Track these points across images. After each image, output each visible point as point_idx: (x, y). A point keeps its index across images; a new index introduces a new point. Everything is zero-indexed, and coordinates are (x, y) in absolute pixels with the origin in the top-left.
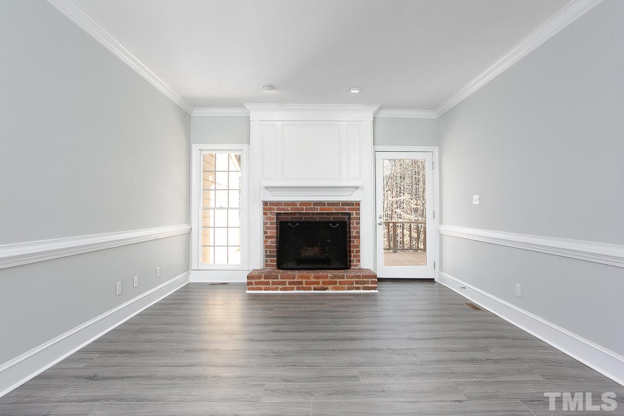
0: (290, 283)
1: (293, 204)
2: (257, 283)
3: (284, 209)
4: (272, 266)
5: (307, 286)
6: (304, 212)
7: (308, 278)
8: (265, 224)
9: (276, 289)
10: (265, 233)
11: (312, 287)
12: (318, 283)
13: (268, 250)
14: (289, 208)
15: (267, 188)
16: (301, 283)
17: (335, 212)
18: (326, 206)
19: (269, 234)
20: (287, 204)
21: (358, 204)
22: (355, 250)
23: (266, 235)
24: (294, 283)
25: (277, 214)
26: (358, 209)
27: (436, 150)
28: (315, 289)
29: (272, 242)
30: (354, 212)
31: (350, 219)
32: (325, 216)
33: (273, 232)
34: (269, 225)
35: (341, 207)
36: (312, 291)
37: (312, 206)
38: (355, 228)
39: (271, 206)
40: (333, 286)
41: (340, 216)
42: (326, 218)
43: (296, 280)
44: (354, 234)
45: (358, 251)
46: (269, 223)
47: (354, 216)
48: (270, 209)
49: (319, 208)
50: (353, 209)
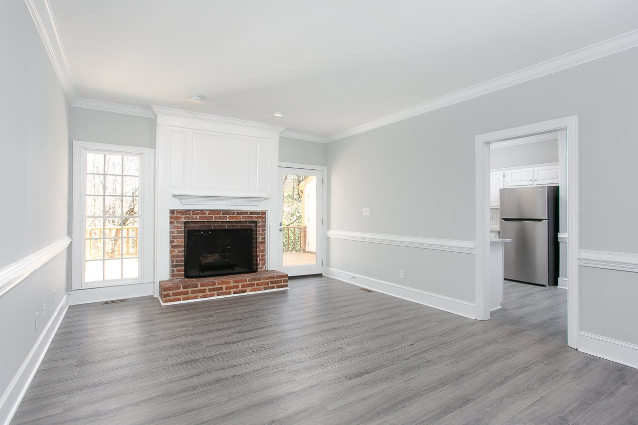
0: (210, 290)
1: (203, 212)
2: (174, 294)
3: (192, 218)
4: (179, 275)
5: (227, 291)
6: (214, 220)
7: (228, 283)
8: (171, 233)
9: (196, 297)
10: (171, 242)
11: (232, 291)
12: (237, 287)
13: (175, 259)
14: (198, 217)
15: (175, 196)
16: (221, 289)
17: (243, 220)
18: (235, 215)
19: (176, 244)
20: (195, 212)
21: (264, 213)
22: (261, 254)
23: (173, 244)
24: (214, 290)
25: (186, 223)
26: (264, 218)
27: (325, 169)
28: (234, 293)
29: (180, 252)
30: (260, 220)
31: (256, 226)
32: (234, 224)
33: (181, 241)
34: (175, 234)
35: (248, 215)
36: (233, 295)
37: (221, 215)
38: (261, 235)
39: (177, 215)
40: (251, 288)
41: (247, 224)
42: (235, 226)
43: (216, 286)
44: (260, 240)
45: (264, 255)
46: (176, 232)
47: (261, 223)
48: (178, 218)
49: (228, 216)
50: (260, 218)
